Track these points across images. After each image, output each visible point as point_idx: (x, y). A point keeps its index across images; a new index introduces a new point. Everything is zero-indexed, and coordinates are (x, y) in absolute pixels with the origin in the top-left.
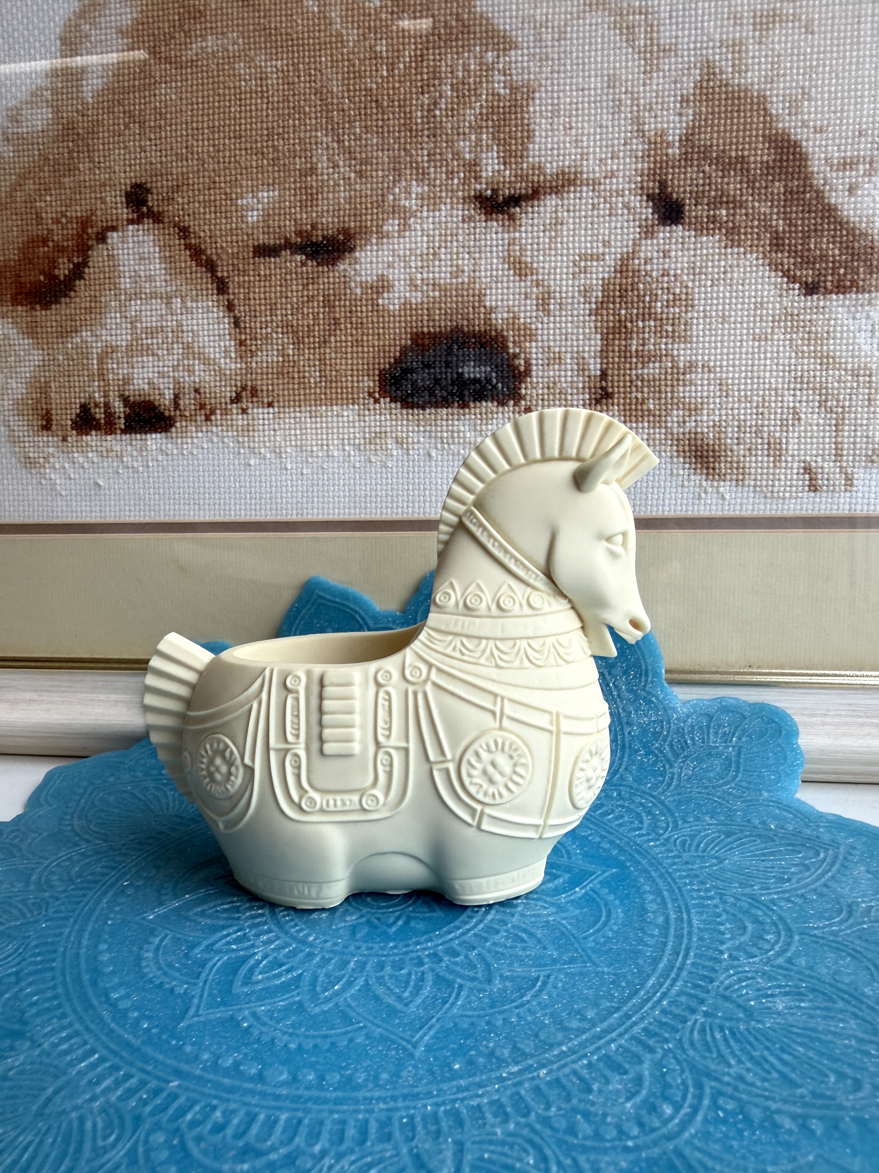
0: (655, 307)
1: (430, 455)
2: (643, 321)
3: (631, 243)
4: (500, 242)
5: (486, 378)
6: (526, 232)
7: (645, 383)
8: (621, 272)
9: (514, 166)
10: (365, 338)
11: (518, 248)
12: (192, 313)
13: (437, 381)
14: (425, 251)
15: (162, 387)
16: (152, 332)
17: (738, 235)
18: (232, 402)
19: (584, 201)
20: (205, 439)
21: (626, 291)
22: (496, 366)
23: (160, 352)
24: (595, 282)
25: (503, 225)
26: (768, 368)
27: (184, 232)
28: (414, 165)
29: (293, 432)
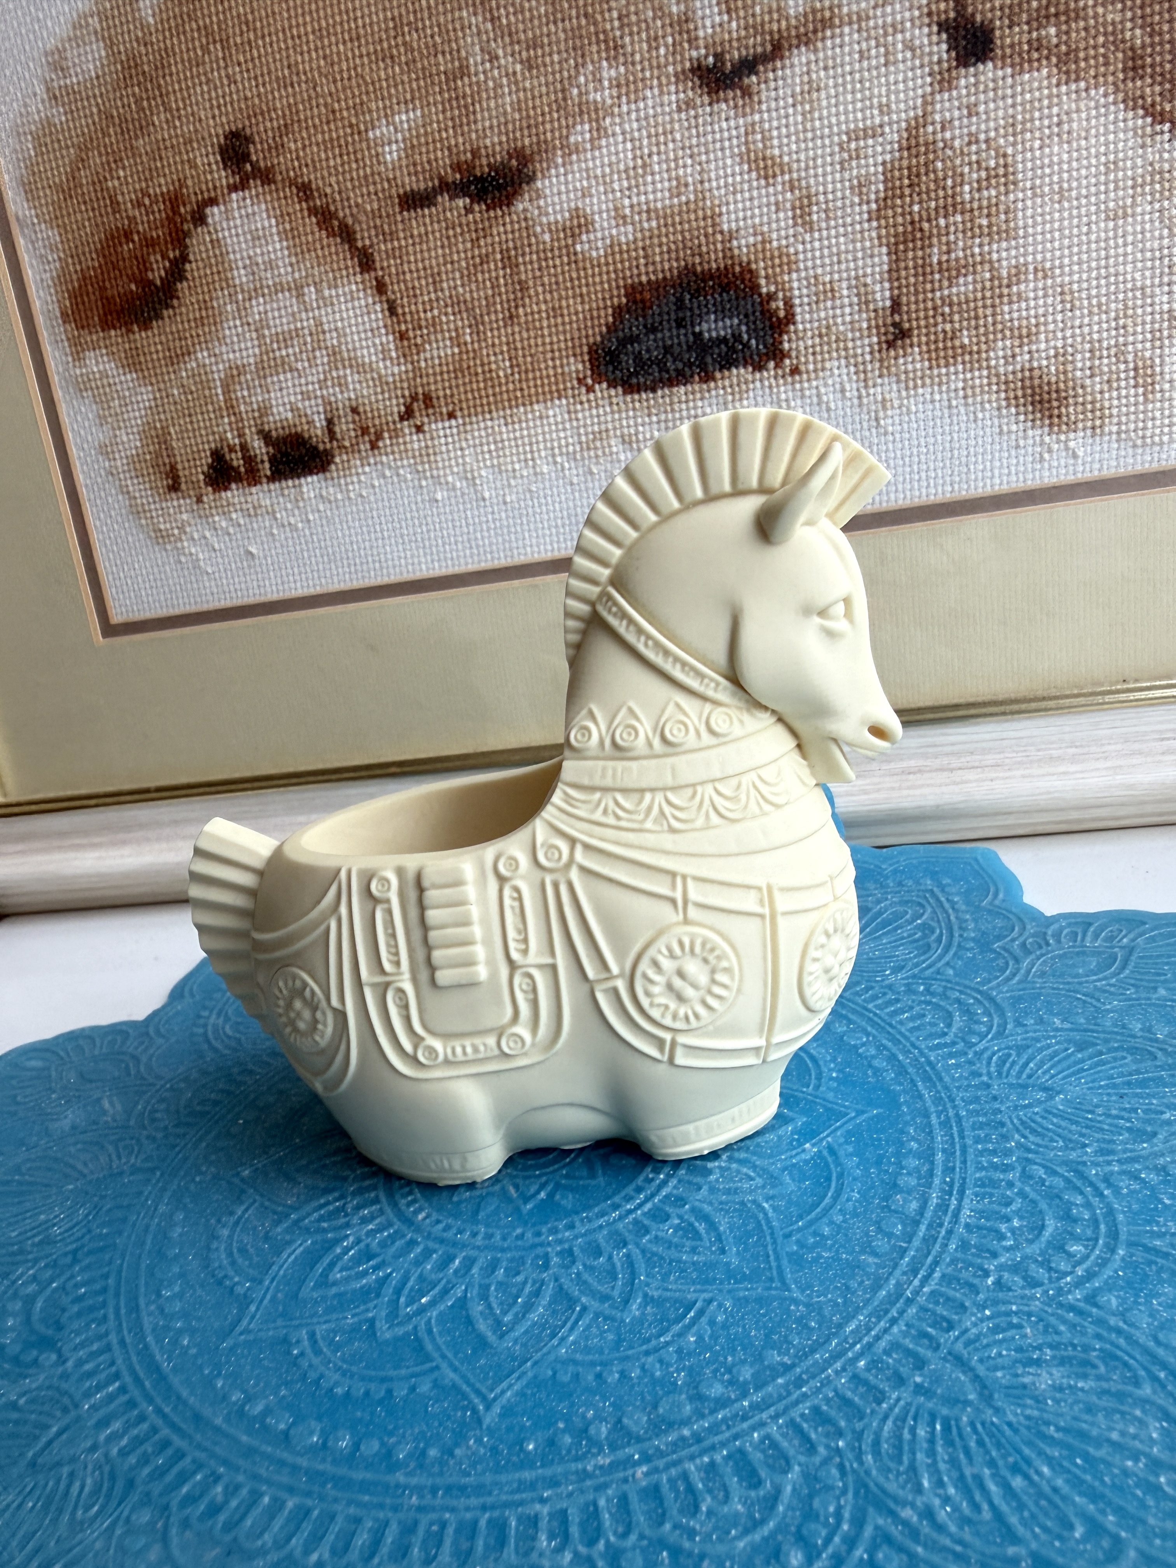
0: (961, 194)
2: (945, 217)
3: (919, 101)
4: (734, 133)
5: (733, 335)
6: (769, 111)
7: (955, 308)
8: (909, 149)
9: (742, 13)
10: (564, 303)
11: (759, 137)
12: (332, 304)
13: (667, 350)
14: (631, 164)
15: (309, 412)
16: (286, 339)
17: (1076, 62)
18: (402, 419)
19: (847, 49)
20: (374, 474)
21: (918, 175)
22: (746, 316)
23: (299, 366)
24: (872, 169)
25: (736, 107)
26: (1130, 258)
27: (305, 191)
28: (602, 37)
29: (486, 448)
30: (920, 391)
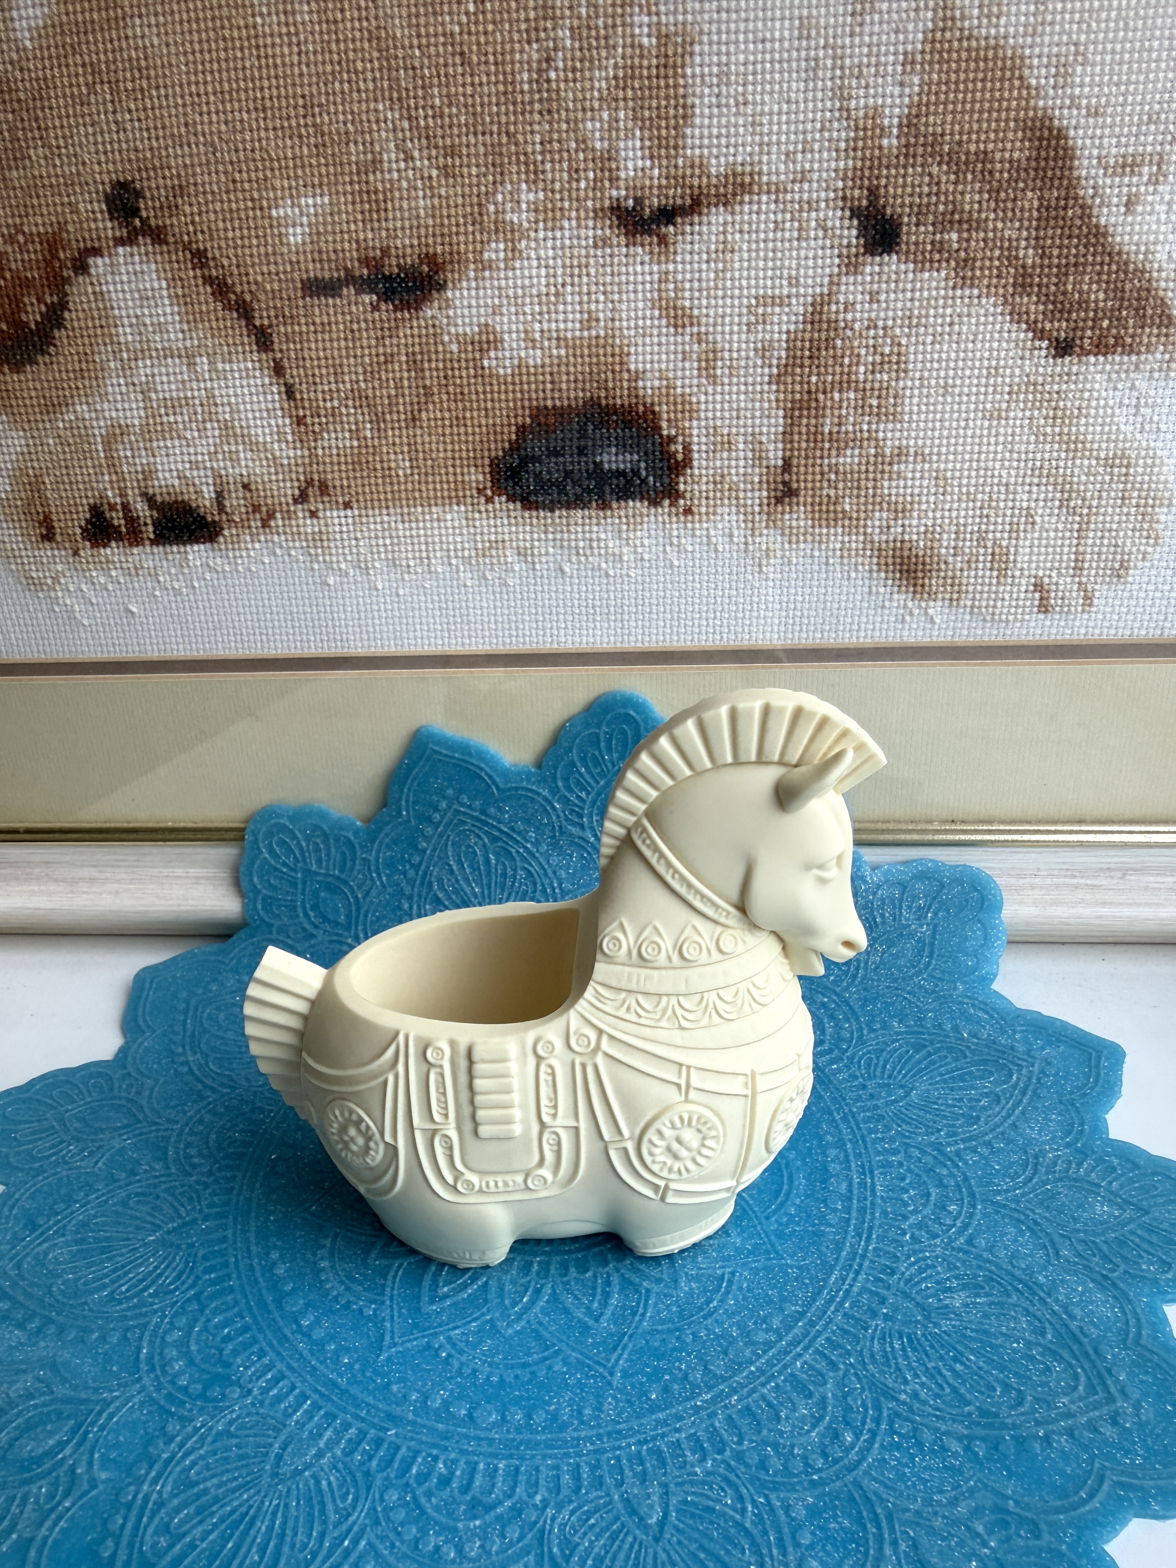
0: (856, 373)
1: (562, 571)
2: (840, 392)
3: (826, 280)
4: (648, 278)
5: (632, 470)
6: (683, 263)
7: (841, 477)
8: (812, 323)
9: (664, 162)
10: (468, 415)
11: (671, 286)
12: (226, 379)
13: (568, 474)
14: (544, 290)
15: (197, 482)
16: (174, 406)
17: (972, 270)
18: (296, 502)
19: (763, 217)
20: (264, 552)
21: (819, 349)
22: (646, 454)
23: (188, 434)
24: (776, 336)
25: (651, 253)
26: (999, 456)
27: (200, 258)
28: (522, 158)
29: (381, 542)
30: (802, 546)
